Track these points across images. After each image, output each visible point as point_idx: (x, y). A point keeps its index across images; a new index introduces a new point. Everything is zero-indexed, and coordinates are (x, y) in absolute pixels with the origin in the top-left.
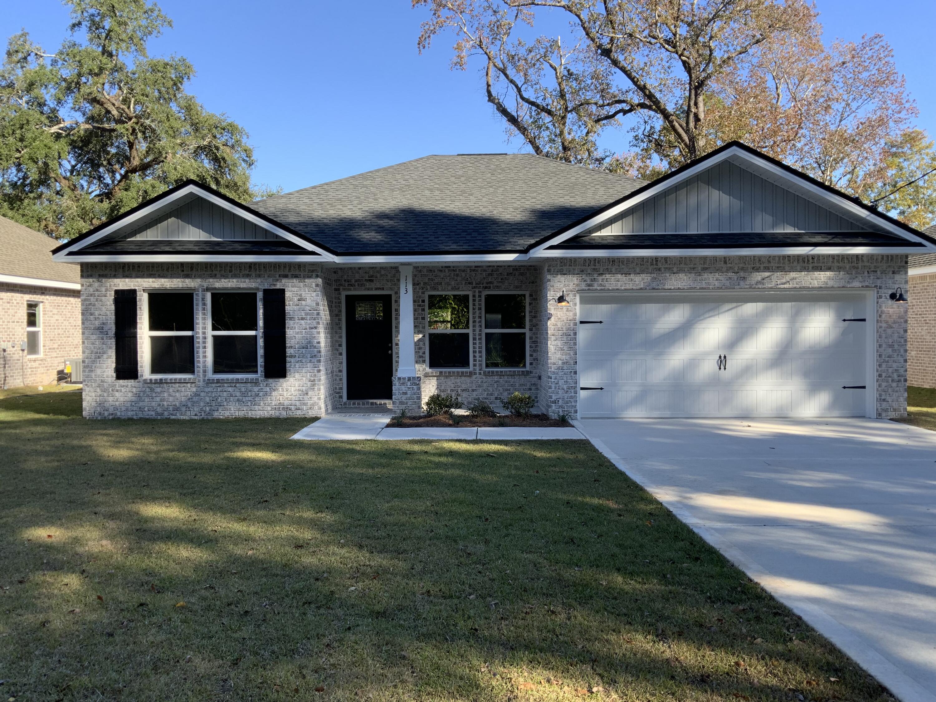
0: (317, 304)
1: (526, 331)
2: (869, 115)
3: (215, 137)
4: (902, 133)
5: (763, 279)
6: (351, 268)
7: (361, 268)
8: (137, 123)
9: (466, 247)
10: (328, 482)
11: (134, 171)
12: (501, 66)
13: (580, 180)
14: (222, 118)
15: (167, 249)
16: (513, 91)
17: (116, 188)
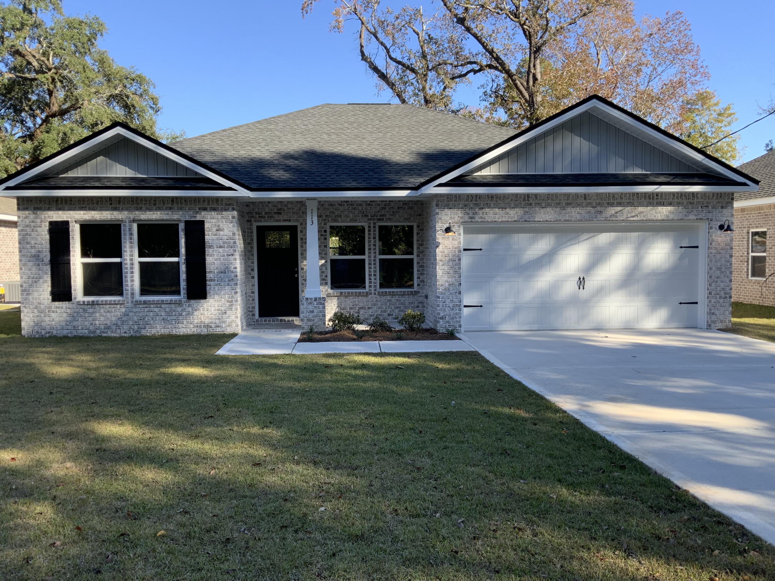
0: (234, 234)
1: (414, 257)
2: (671, 78)
3: (125, 87)
4: (697, 92)
5: (616, 213)
6: (261, 202)
7: (269, 202)
8: (56, 74)
9: (364, 185)
10: (263, 397)
11: (54, 116)
12: (373, 30)
13: (456, 127)
14: (132, 70)
15: (97, 184)
16: (383, 52)
17: (38, 131)
